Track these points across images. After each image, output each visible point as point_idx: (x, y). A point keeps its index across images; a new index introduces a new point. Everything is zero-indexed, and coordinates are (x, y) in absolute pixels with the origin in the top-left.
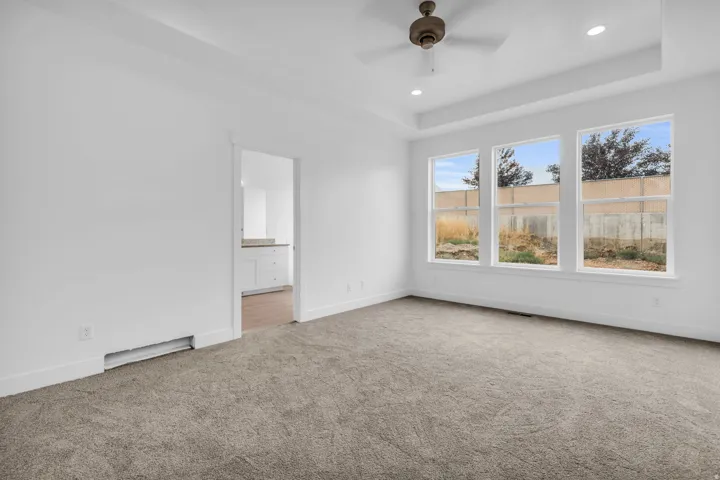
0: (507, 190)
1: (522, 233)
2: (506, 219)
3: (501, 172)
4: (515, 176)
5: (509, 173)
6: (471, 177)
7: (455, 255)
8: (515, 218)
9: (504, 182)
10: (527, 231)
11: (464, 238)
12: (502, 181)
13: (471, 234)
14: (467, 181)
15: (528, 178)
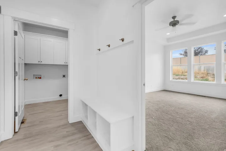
0: (197, 57)
1: (203, 72)
2: (197, 68)
3: (195, 51)
4: (201, 51)
5: (198, 51)
6: (183, 53)
7: (177, 79)
8: (201, 67)
9: (196, 54)
10: (205, 71)
11: (180, 74)
12: (195, 54)
13: (183, 72)
14: (181, 54)
15: (206, 52)
